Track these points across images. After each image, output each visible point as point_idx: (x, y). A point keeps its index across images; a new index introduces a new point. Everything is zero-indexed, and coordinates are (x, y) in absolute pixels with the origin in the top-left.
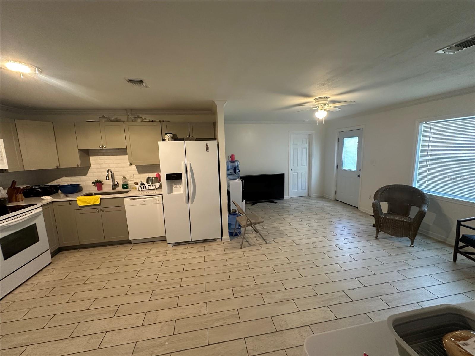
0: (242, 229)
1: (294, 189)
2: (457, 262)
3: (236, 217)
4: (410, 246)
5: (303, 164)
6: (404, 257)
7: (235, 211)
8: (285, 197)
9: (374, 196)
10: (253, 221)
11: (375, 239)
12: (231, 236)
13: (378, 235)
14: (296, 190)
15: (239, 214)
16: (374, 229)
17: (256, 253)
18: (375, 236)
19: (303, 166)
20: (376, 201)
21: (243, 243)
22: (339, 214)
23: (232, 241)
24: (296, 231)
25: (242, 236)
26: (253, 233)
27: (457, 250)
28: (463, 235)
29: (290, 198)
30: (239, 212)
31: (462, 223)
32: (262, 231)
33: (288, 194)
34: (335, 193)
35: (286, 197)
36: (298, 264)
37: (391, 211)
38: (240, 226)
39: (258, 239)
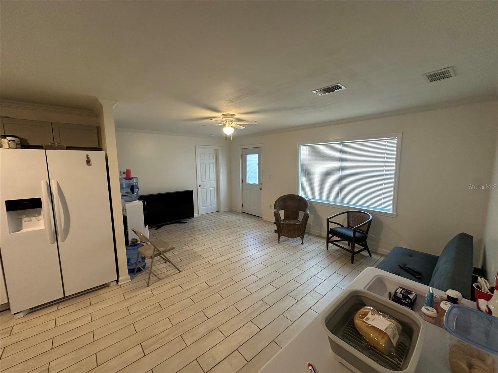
0: (148, 261)
1: (203, 206)
2: (329, 249)
3: (138, 248)
4: (302, 244)
5: (211, 180)
6: (299, 254)
7: (136, 240)
8: (194, 215)
9: (274, 205)
10: (161, 249)
11: (278, 243)
12: (131, 274)
13: (280, 239)
14: (206, 206)
15: (142, 243)
16: (277, 234)
17: (169, 286)
18: (278, 240)
19: (211, 181)
20: (276, 210)
21: (151, 278)
22: (248, 225)
23: (133, 280)
24: (211, 250)
25: (147, 271)
26: (161, 263)
27: (328, 240)
28: (330, 229)
29: (200, 216)
30: (141, 241)
31: (329, 220)
32: (173, 259)
33: (197, 212)
34: (242, 206)
35: (196, 215)
36: (217, 286)
37: (286, 217)
38: (144, 258)
39: (169, 268)
